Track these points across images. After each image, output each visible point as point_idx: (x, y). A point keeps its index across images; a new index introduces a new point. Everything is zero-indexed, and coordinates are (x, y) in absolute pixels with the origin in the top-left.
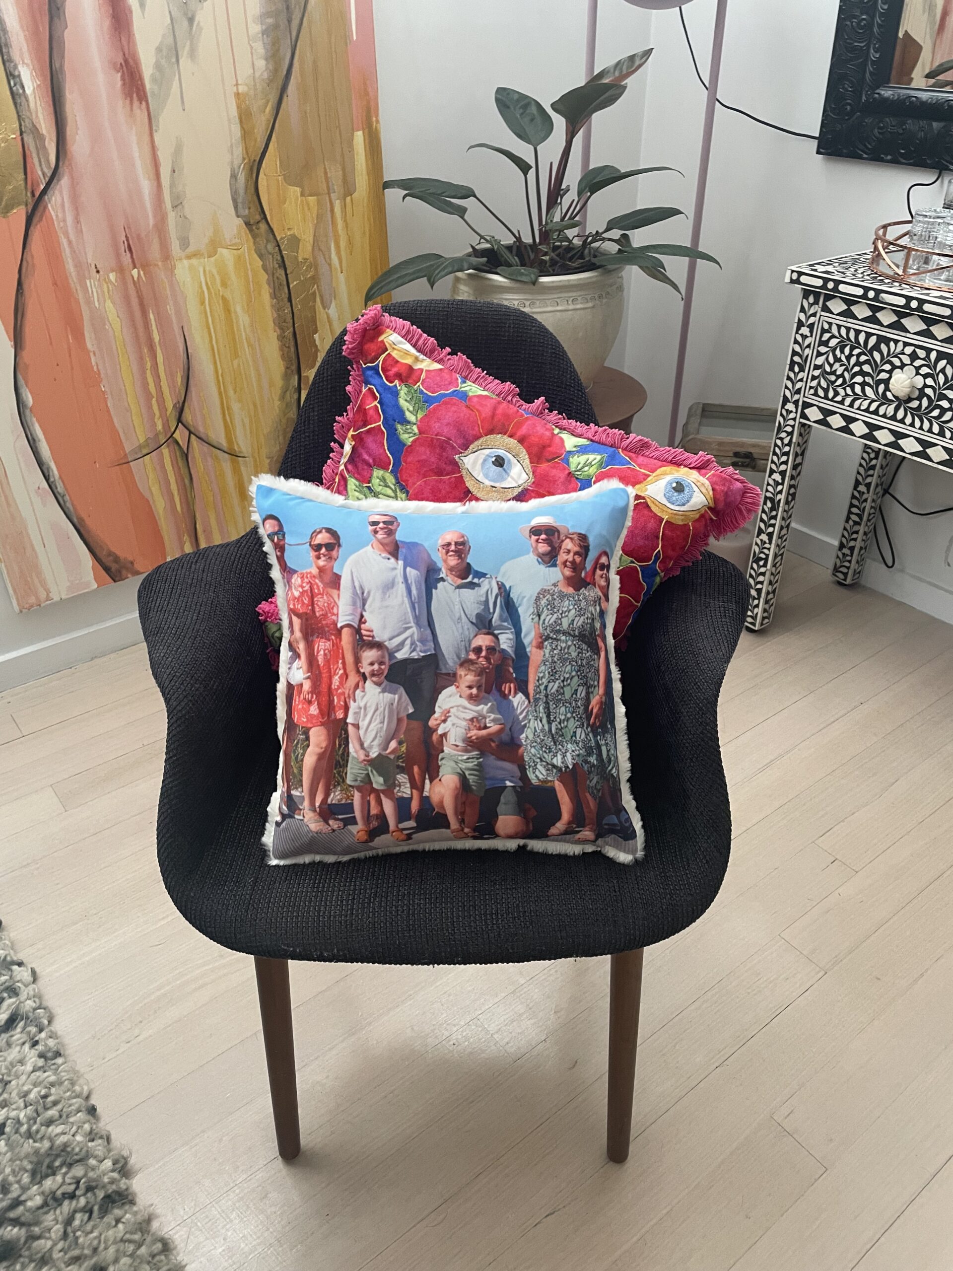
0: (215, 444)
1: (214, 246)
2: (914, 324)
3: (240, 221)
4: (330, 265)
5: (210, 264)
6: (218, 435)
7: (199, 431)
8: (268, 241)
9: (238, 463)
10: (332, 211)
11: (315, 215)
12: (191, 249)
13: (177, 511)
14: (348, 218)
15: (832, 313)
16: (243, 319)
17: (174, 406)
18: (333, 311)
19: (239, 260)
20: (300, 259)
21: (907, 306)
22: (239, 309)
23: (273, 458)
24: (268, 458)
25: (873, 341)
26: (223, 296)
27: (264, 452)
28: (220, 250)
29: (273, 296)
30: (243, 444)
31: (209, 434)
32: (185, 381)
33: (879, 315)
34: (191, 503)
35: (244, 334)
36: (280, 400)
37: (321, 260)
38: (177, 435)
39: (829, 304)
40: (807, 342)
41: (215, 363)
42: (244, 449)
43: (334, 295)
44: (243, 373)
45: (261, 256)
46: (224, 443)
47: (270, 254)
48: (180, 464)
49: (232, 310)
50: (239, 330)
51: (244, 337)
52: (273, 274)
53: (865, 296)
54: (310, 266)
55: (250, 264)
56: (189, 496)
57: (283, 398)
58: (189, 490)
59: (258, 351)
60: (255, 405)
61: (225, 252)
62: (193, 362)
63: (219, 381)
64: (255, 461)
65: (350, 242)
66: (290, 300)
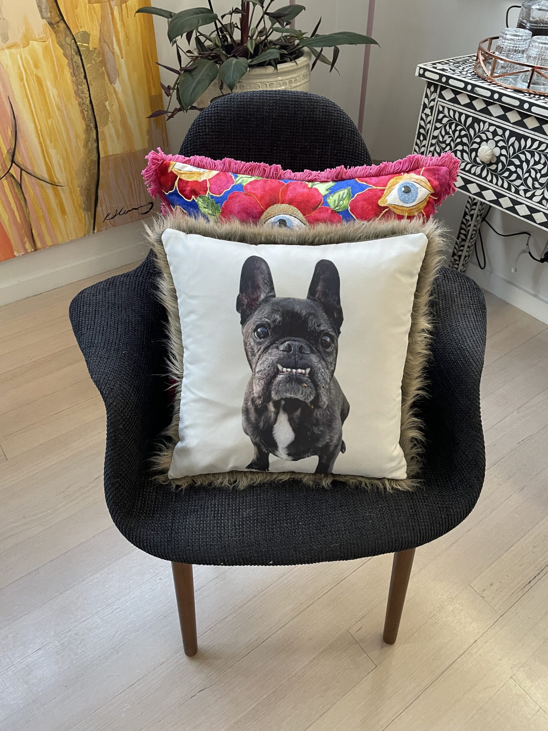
0: (40, 178)
1: (27, 39)
2: (496, 111)
3: (45, 21)
4: (113, 53)
5: (25, 52)
6: (42, 171)
7: (28, 169)
8: (66, 36)
9: (58, 190)
10: (112, 14)
11: (99, 17)
12: (10, 42)
13: (18, 222)
14: (124, 19)
15: (445, 99)
16: (52, 91)
17: (8, 152)
18: (118, 86)
19: (46, 49)
20: (91, 49)
21: (491, 97)
22: (49, 84)
23: (82, 187)
24: (79, 187)
25: (470, 120)
26: (36, 75)
27: (76, 182)
28: (31, 42)
29: (73, 74)
30: (60, 177)
31: (35, 170)
32: (14, 134)
33: (474, 102)
34: (27, 217)
35: (53, 101)
36: (84, 147)
37: (106, 48)
38: (12, 171)
39: (443, 92)
40: (429, 119)
41: (35, 122)
42: (61, 181)
43: (118, 73)
44: (55, 129)
45: (62, 46)
46: (46, 177)
47: (68, 44)
48: (16, 190)
49: (44, 83)
50: (50, 99)
51: (54, 104)
52: (72, 59)
53: (465, 89)
54: (99, 53)
55: (55, 52)
56: (26, 213)
57: (87, 147)
58: (24, 208)
59: (65, 112)
60: (66, 150)
61: (35, 43)
62: (19, 122)
63: (38, 134)
64: (70, 188)
65: (127, 36)
66: (85, 77)
